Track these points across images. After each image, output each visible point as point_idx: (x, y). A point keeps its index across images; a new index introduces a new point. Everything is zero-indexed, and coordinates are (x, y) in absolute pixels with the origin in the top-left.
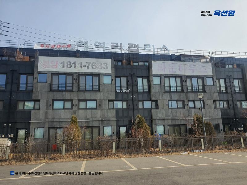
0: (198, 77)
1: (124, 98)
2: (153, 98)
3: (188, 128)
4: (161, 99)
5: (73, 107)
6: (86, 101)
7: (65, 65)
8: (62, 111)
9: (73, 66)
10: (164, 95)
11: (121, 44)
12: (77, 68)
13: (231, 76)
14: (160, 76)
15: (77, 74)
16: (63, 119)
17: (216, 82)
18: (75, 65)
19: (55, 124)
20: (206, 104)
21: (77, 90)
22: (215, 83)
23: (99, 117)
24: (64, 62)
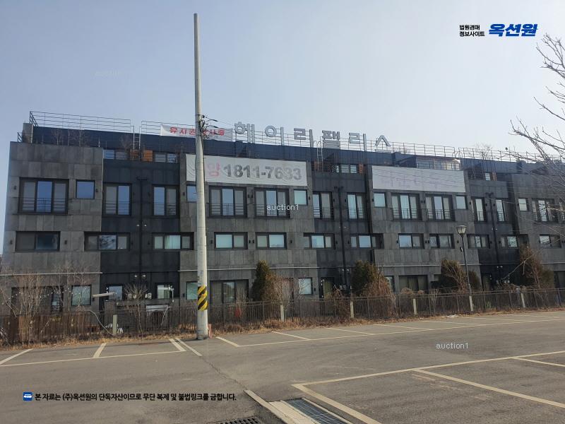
0: (443, 195)
1: (327, 229)
2: (375, 231)
3: (430, 280)
4: (387, 232)
5: (249, 245)
6: (268, 234)
7: (233, 171)
8: (231, 252)
9: (245, 172)
10: (392, 226)
11: (311, 131)
12: (251, 176)
13: (492, 193)
14: (385, 192)
15: (252, 188)
16: (233, 266)
17: (470, 203)
18: (249, 171)
19: (220, 274)
20: (456, 241)
21: (253, 216)
22: (469, 206)
23: (290, 262)
24: (229, 166)
